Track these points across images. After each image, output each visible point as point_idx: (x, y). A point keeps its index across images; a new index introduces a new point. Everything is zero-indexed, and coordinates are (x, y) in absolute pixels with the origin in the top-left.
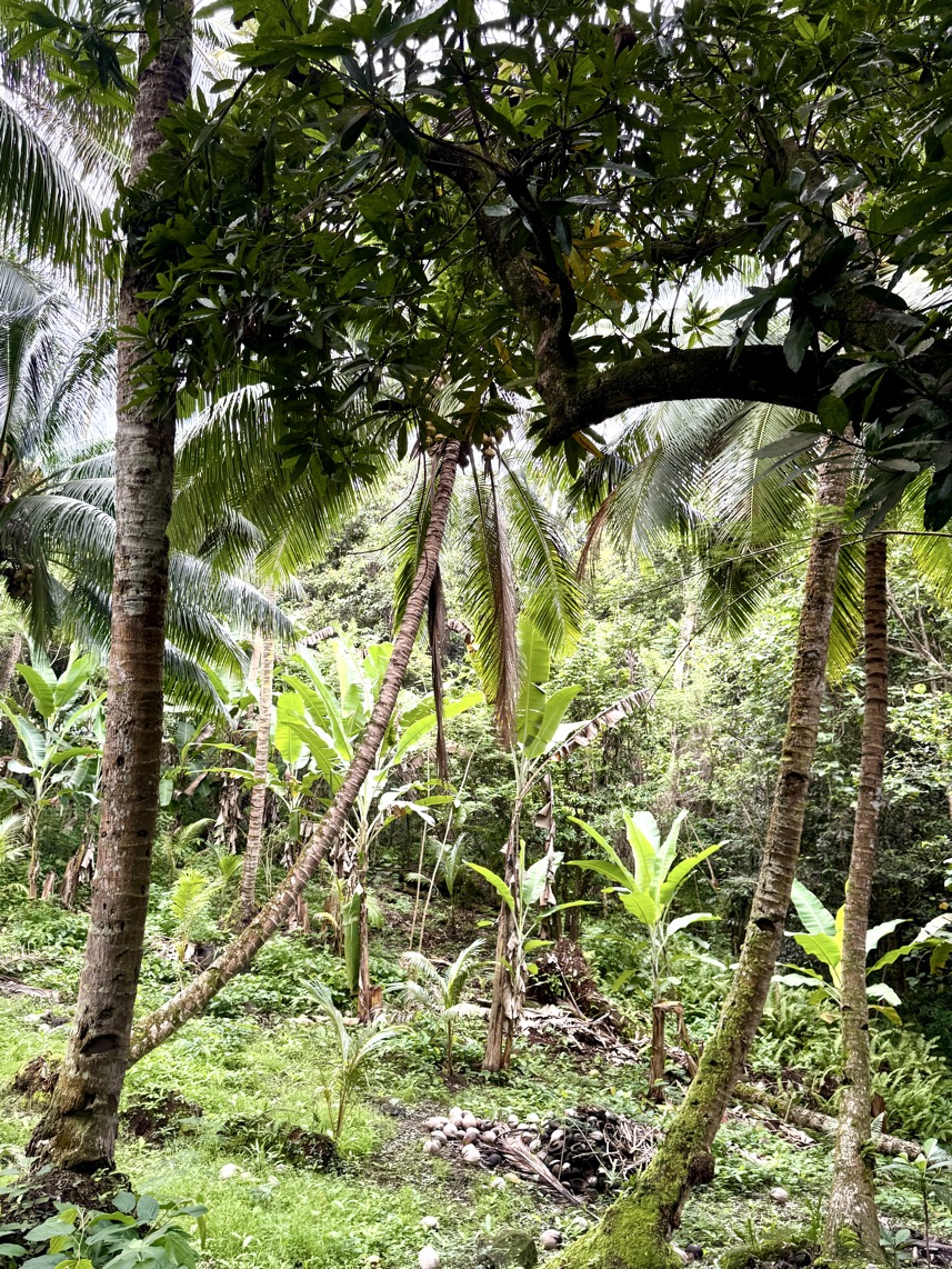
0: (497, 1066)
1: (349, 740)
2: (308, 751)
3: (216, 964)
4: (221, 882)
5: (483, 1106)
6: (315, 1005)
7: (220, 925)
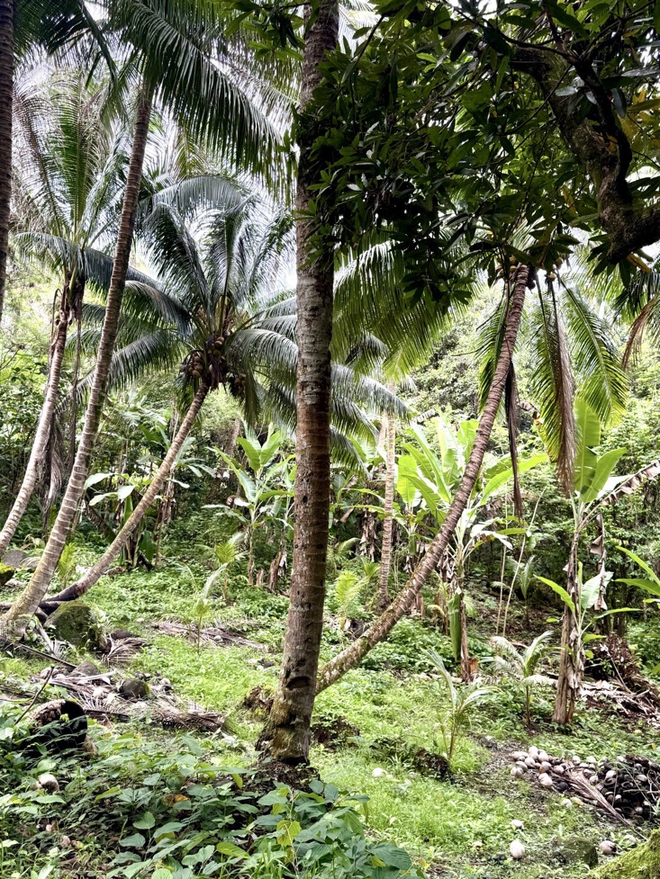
0: (563, 720)
1: (448, 488)
2: (419, 494)
3: (366, 634)
4: (365, 580)
5: (553, 747)
6: (431, 667)
7: (366, 608)
